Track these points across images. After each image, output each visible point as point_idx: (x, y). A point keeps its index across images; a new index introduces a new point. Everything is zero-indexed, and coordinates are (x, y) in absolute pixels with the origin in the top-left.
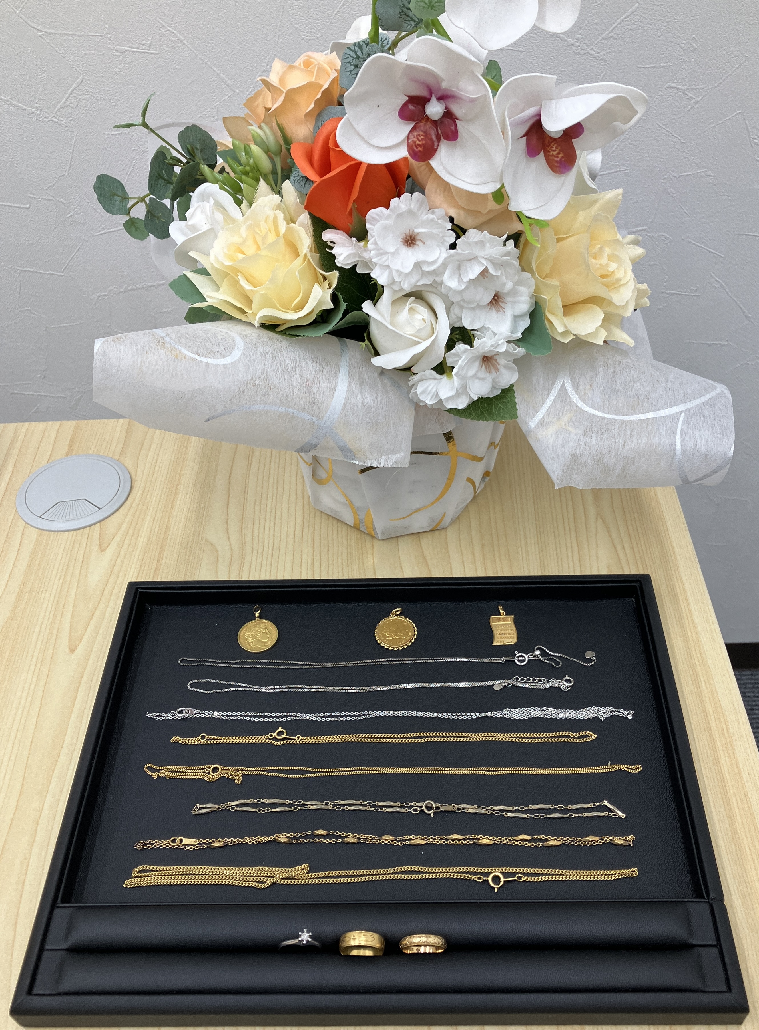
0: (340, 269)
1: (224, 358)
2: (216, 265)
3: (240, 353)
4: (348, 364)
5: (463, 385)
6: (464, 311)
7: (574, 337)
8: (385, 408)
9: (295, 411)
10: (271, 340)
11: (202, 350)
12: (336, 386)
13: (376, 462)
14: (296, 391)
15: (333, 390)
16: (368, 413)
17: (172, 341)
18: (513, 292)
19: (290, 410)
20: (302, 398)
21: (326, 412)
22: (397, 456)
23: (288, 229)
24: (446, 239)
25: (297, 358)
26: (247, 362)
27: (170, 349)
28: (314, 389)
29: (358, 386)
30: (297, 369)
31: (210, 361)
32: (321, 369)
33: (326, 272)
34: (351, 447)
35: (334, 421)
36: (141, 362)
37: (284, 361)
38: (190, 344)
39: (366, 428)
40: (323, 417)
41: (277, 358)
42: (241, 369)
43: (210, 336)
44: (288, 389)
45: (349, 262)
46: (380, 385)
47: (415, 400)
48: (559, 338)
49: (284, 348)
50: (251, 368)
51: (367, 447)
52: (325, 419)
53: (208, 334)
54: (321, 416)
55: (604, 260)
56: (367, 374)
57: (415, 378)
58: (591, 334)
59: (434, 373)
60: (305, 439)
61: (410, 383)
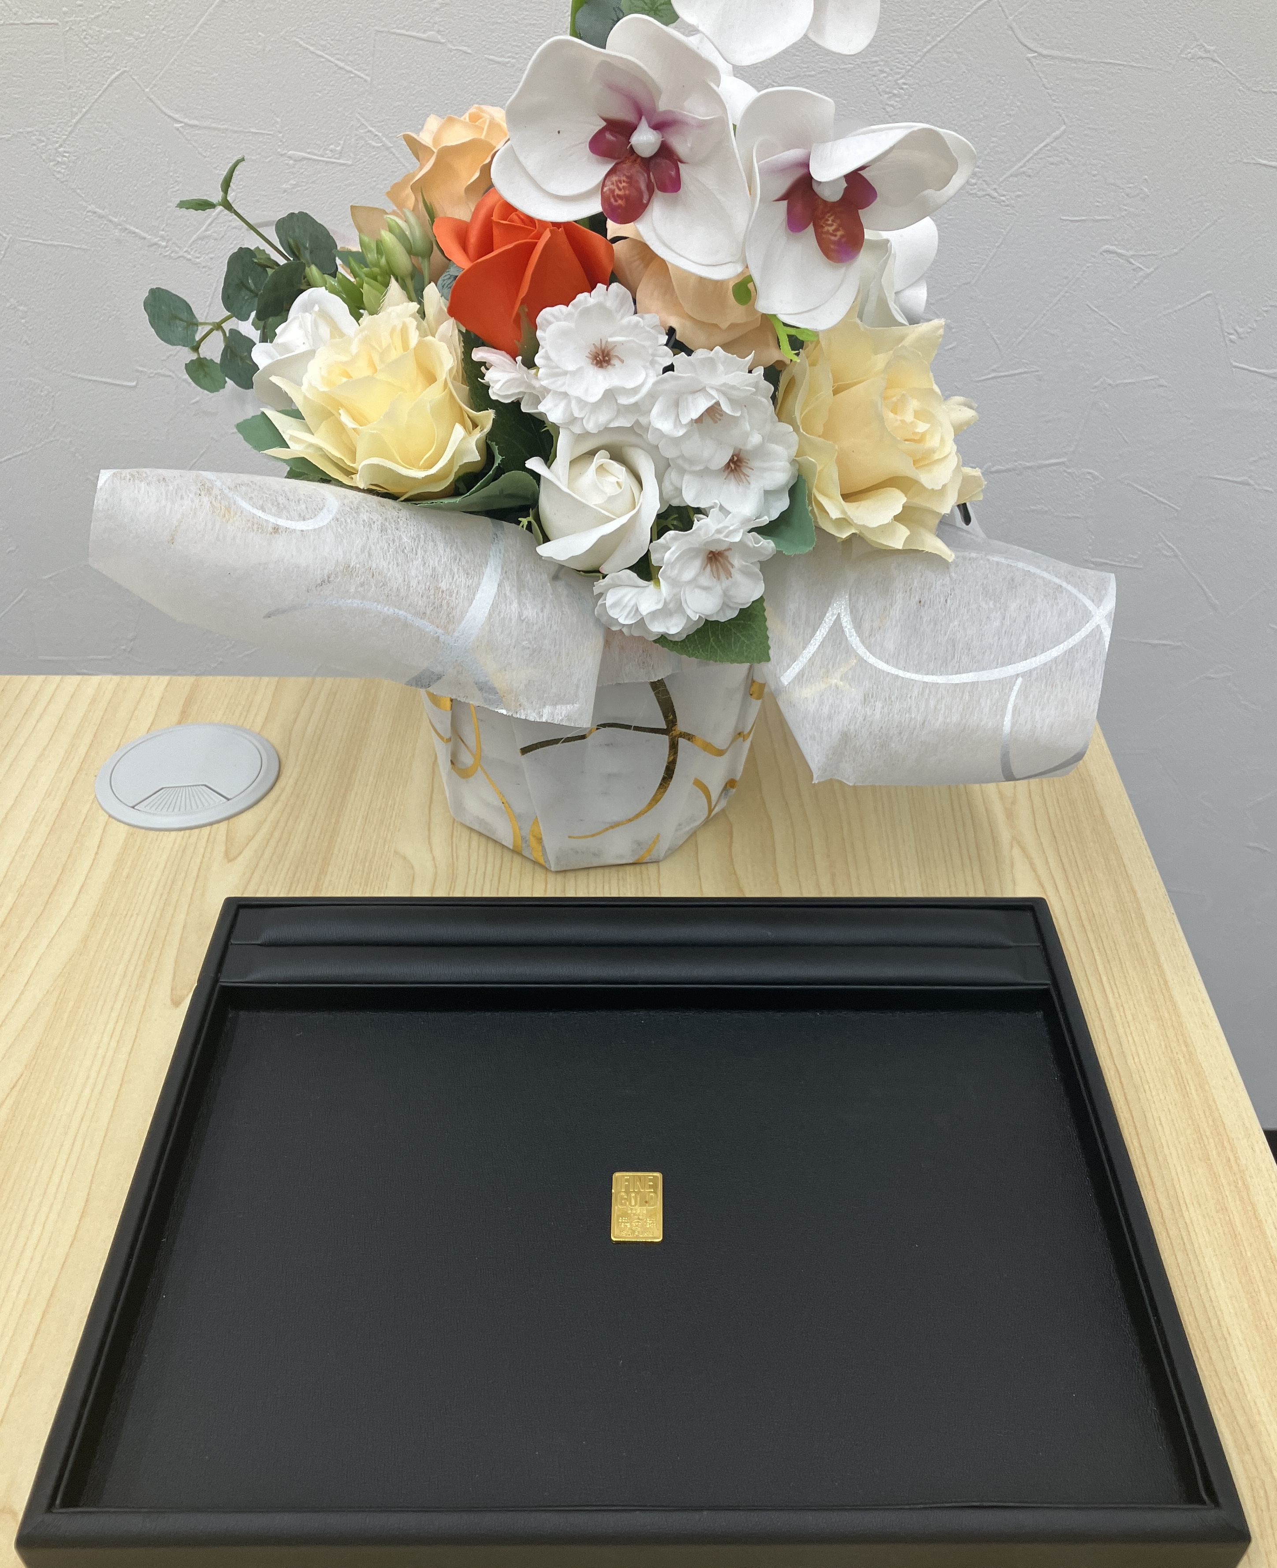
0: (496, 405)
1: (304, 519)
3: (331, 516)
4: (501, 557)
5: (675, 595)
6: (685, 477)
7: (857, 531)
8: (555, 627)
9: (409, 616)
11: (270, 505)
12: (478, 585)
13: (534, 714)
14: (414, 584)
15: (473, 590)
16: (527, 632)
17: (225, 487)
18: (760, 451)
19: (402, 613)
20: (422, 597)
21: (460, 624)
22: (569, 707)
23: (422, 344)
24: (658, 359)
26: (339, 529)
28: (443, 586)
29: (515, 589)
31: (281, 522)
32: (459, 556)
33: (479, 410)
34: (496, 685)
35: (472, 639)
39: (523, 657)
40: (454, 631)
41: (389, 532)
42: (328, 540)
44: (402, 580)
45: (509, 393)
46: (551, 595)
47: (604, 619)
48: (832, 531)
49: (403, 523)
50: (345, 541)
51: (522, 687)
52: (456, 634)
54: (451, 628)
55: (909, 417)
56: (531, 575)
57: (602, 582)
58: (883, 529)
59: (634, 575)
60: (422, 664)
61: (596, 590)
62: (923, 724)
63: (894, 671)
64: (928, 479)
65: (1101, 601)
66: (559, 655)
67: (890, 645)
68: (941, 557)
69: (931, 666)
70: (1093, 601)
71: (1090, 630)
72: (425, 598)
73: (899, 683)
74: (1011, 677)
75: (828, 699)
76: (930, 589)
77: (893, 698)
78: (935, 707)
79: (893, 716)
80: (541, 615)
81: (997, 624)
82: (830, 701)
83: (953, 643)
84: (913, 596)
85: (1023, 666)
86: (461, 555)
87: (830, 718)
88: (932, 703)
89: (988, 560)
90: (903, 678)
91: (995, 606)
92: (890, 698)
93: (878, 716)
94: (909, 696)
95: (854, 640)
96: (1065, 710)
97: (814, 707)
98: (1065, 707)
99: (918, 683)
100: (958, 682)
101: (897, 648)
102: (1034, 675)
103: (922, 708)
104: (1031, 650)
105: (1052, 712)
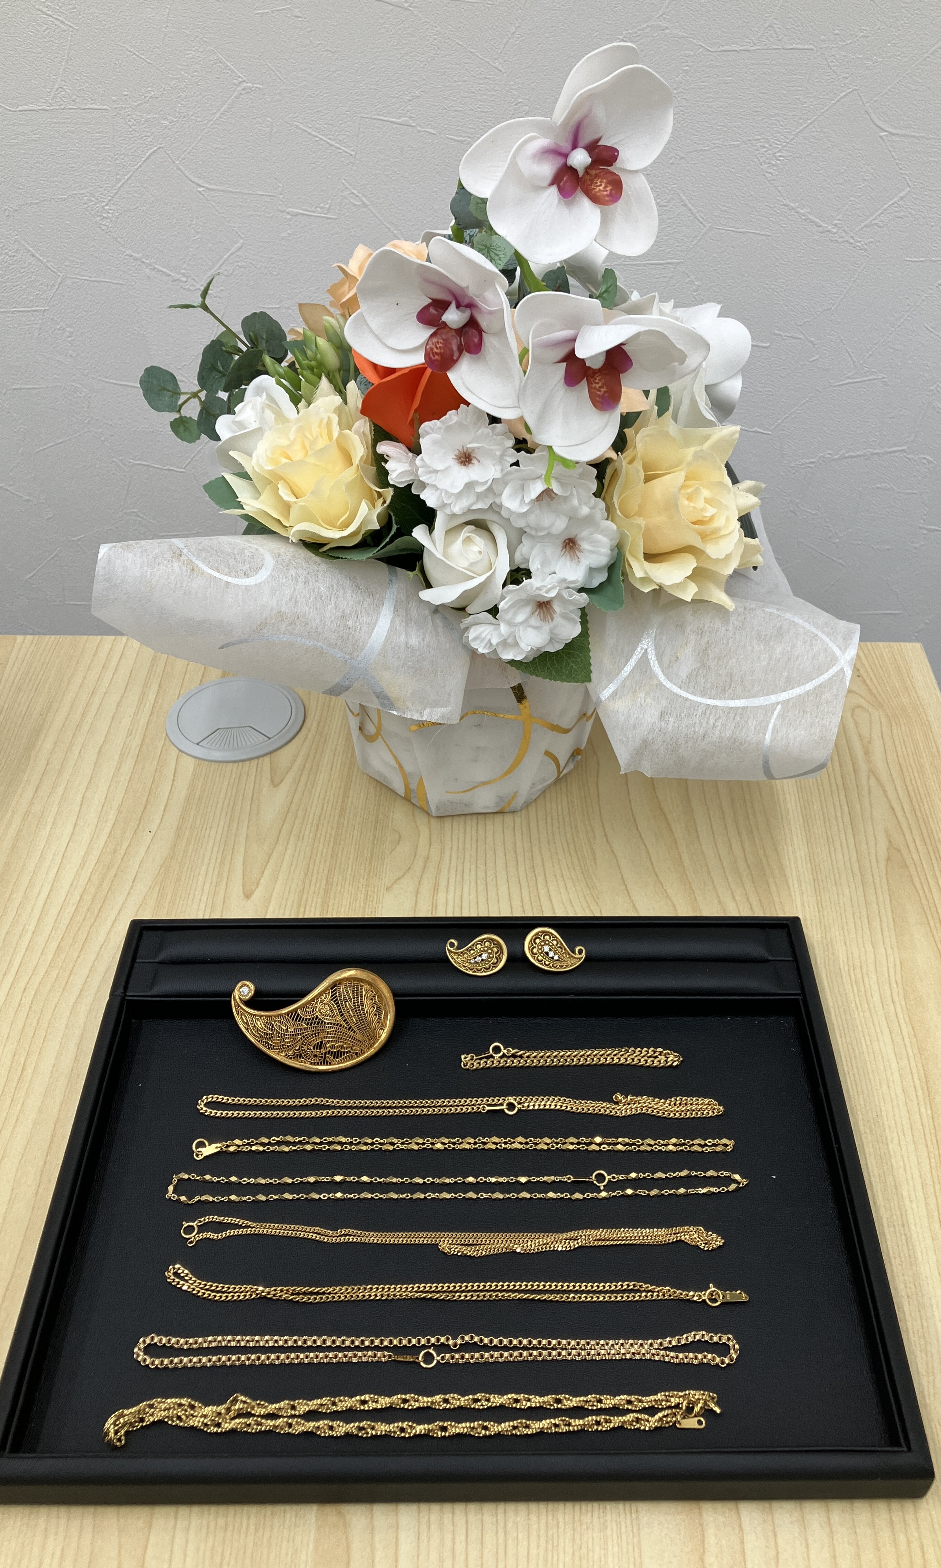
0: (394, 486)
1: (248, 577)
2: (257, 470)
3: (268, 573)
4: (395, 598)
7: (657, 587)
8: (433, 652)
9: (325, 646)
10: (307, 562)
11: (223, 567)
12: (377, 621)
14: (328, 623)
15: (372, 626)
16: (412, 656)
17: (190, 553)
19: (319, 644)
21: (362, 651)
22: (444, 710)
23: (341, 436)
24: (506, 458)
25: (335, 585)
26: (274, 583)
27: (186, 563)
28: (350, 623)
29: (403, 624)
30: (333, 598)
31: (230, 580)
32: (362, 600)
33: (382, 488)
34: (389, 694)
35: (371, 662)
36: (150, 575)
37: (319, 588)
38: (210, 559)
39: (408, 673)
40: (358, 656)
41: (311, 583)
42: (266, 593)
43: (236, 551)
45: (403, 480)
46: (430, 624)
48: (639, 587)
49: (322, 572)
50: (278, 592)
52: (359, 658)
53: (234, 549)
54: (355, 654)
55: (700, 504)
56: (417, 611)
57: (468, 620)
58: (678, 586)
59: (490, 616)
60: (335, 679)
61: (462, 626)
62: (704, 737)
63: (686, 695)
64: (714, 551)
65: (846, 649)
66: (436, 673)
67: (684, 674)
68: (723, 607)
69: (713, 692)
70: (840, 649)
71: (836, 670)
72: (336, 634)
73: (688, 704)
74: (773, 704)
75: (634, 714)
76: (716, 633)
77: (683, 715)
78: (714, 725)
79: (682, 730)
80: (422, 643)
81: (764, 663)
82: (636, 715)
83: (731, 675)
84: (703, 637)
85: (784, 696)
86: (364, 599)
87: (634, 727)
88: (712, 721)
89: (764, 611)
90: (691, 700)
91: (765, 649)
92: (680, 715)
93: (670, 728)
94: (695, 714)
95: (657, 669)
96: (813, 731)
97: (623, 719)
98: (813, 729)
99: (702, 706)
100: (733, 705)
101: (689, 676)
102: (791, 703)
103: (704, 724)
104: (789, 684)
105: (803, 732)
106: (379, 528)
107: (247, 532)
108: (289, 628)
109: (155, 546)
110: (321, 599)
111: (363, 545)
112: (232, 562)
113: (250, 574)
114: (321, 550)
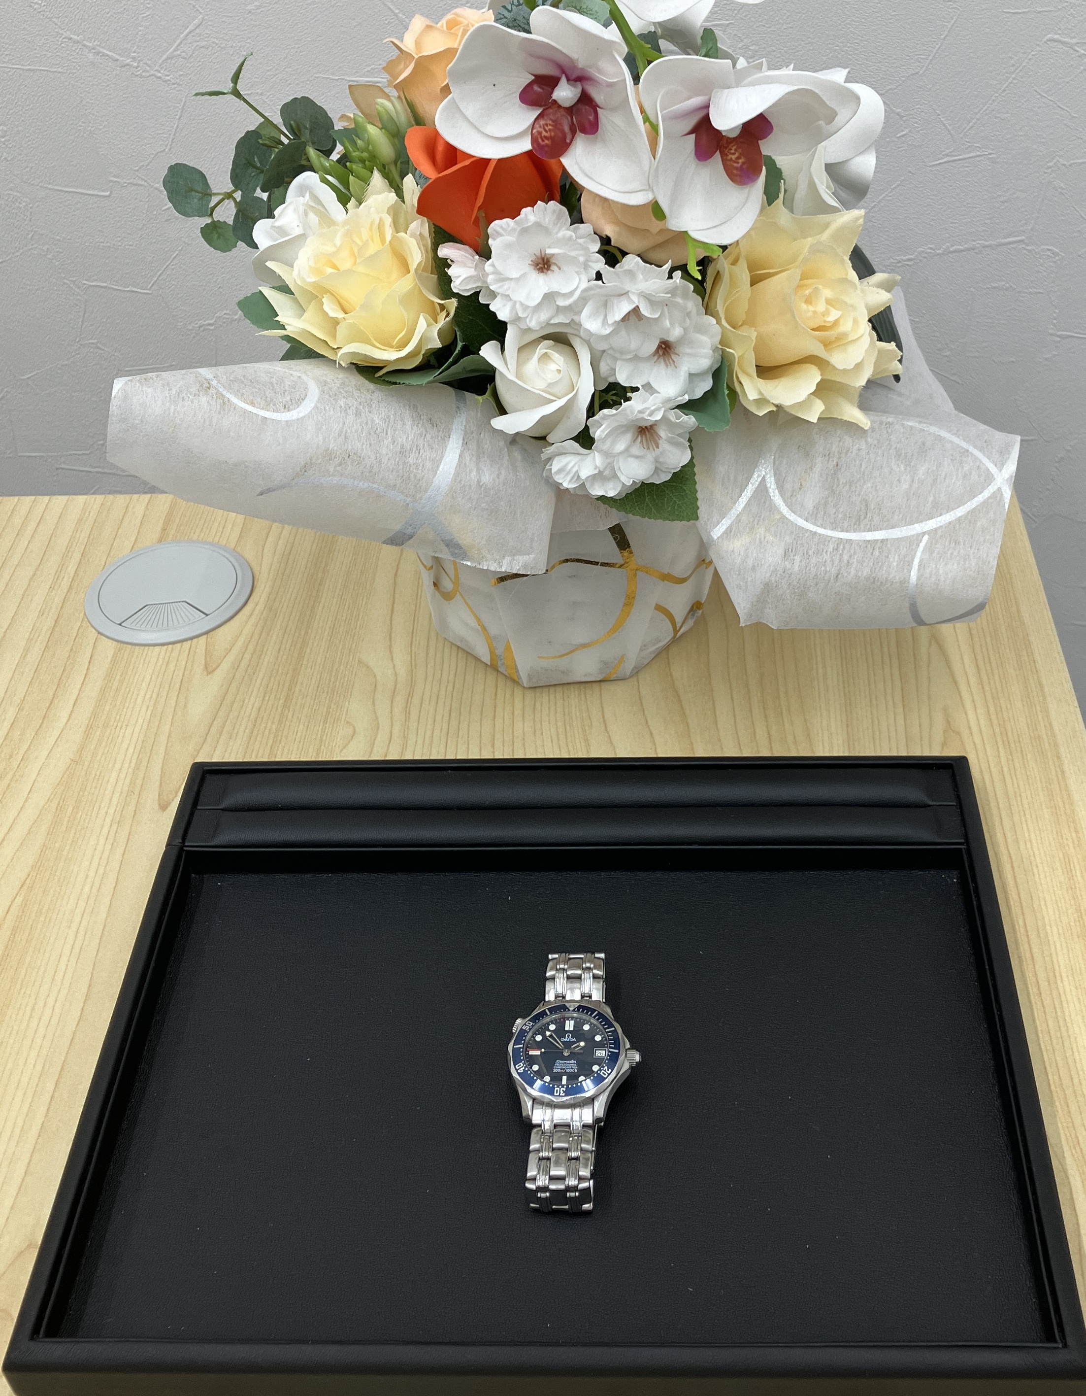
0: (457, 296)
1: (289, 411)
2: (300, 282)
3: (313, 405)
4: (463, 428)
5: (609, 464)
6: (619, 363)
7: (775, 409)
8: (510, 491)
9: (381, 489)
10: (359, 390)
11: (259, 400)
12: (442, 457)
14: (385, 460)
15: (437, 463)
16: (485, 496)
17: (219, 385)
18: (683, 340)
19: (375, 486)
20: (392, 471)
21: (426, 492)
22: (526, 558)
23: (395, 239)
24: (591, 264)
25: (392, 416)
26: (320, 418)
27: (215, 396)
28: (411, 460)
29: (474, 459)
30: (389, 430)
31: (267, 414)
32: (424, 432)
33: (444, 299)
34: (461, 542)
35: (437, 504)
36: (174, 412)
37: (373, 421)
38: (244, 391)
39: (482, 517)
40: (421, 498)
41: (363, 415)
42: (310, 428)
43: (274, 380)
44: (373, 458)
45: (468, 287)
46: (506, 458)
48: (753, 409)
49: (376, 401)
50: (324, 427)
52: (423, 501)
53: (272, 377)
54: (418, 496)
55: (821, 307)
56: (489, 443)
57: (550, 450)
58: (800, 405)
59: (577, 445)
60: (396, 526)
61: (544, 457)
62: (837, 577)
63: (813, 528)
64: (841, 360)
65: (1003, 465)
66: (514, 514)
67: (810, 505)
68: (857, 425)
69: (846, 524)
70: (996, 465)
71: (992, 491)
72: (394, 471)
73: (816, 539)
74: (918, 535)
75: (752, 554)
76: (847, 453)
77: (811, 553)
78: (848, 562)
79: (810, 569)
80: (497, 480)
81: (905, 486)
82: (755, 555)
83: (866, 502)
84: (831, 459)
85: (931, 524)
86: (426, 431)
87: (754, 568)
88: (846, 558)
89: (903, 425)
90: (820, 535)
91: (905, 469)
92: (807, 553)
93: (796, 568)
94: (825, 551)
95: (777, 498)
96: (967, 565)
97: (740, 559)
98: (967, 562)
99: (833, 540)
100: (868, 538)
101: (816, 508)
102: (939, 533)
103: (836, 562)
104: (938, 509)
105: (955, 566)
106: (441, 346)
107: (288, 356)
108: (339, 468)
109: (178, 379)
110: (375, 432)
111: (424, 367)
112: (269, 394)
113: (291, 407)
114: (377, 375)
